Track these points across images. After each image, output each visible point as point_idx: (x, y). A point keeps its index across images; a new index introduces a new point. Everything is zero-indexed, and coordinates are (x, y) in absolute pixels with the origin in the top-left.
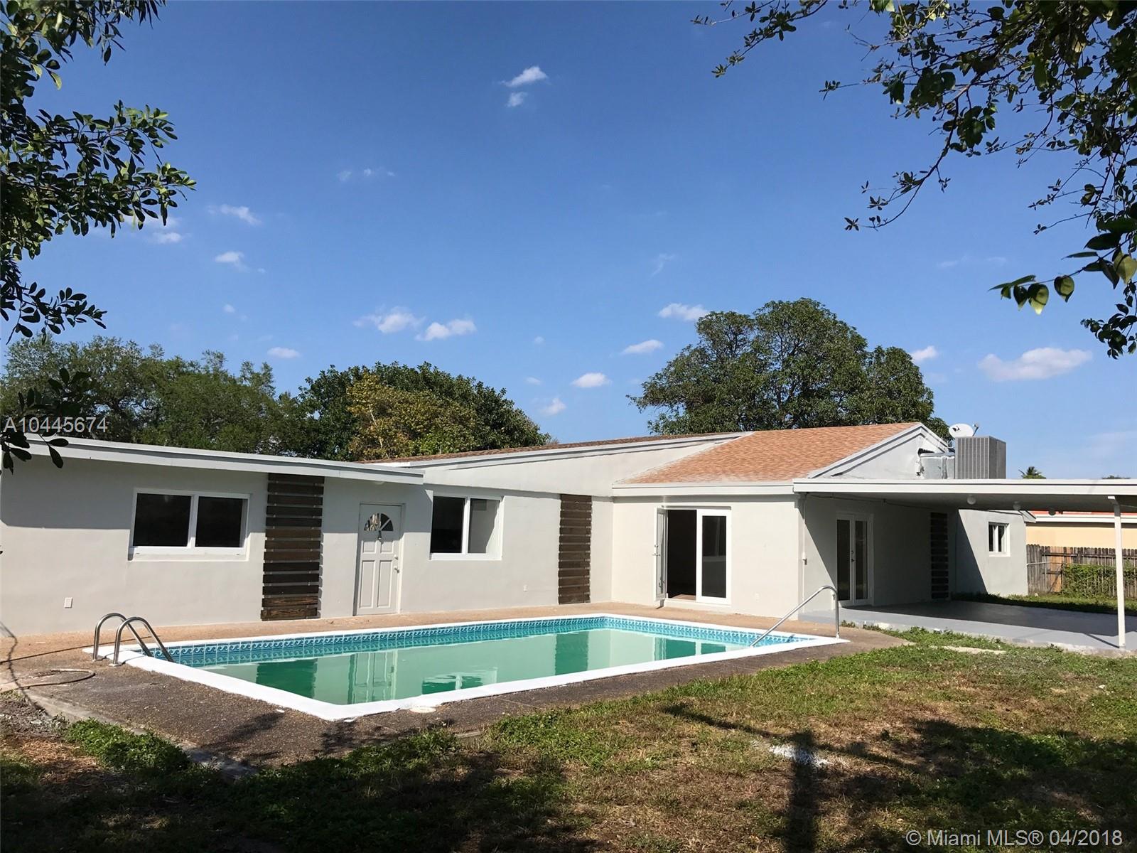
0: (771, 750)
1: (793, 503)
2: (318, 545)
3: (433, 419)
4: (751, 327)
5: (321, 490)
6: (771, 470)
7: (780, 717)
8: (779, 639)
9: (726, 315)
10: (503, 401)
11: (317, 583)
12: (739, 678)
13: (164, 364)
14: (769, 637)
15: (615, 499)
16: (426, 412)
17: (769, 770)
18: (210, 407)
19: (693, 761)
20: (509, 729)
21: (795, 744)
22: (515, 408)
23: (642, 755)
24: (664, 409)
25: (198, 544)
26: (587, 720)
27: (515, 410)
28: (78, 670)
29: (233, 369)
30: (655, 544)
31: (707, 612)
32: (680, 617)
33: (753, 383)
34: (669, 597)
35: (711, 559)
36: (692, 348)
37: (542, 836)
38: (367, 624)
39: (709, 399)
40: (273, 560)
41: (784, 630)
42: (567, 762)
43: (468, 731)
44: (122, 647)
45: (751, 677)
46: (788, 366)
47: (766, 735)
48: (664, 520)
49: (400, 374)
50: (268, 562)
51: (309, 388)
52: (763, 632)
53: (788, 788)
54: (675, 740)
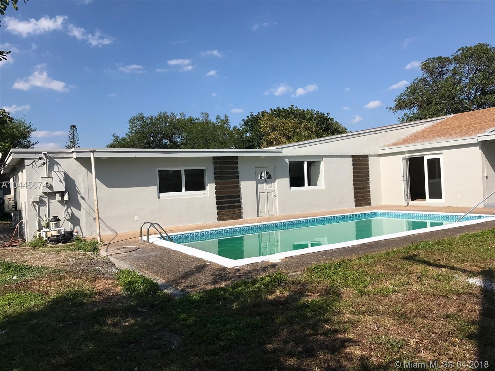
0: (467, 280)
1: (478, 147)
2: (238, 187)
3: (296, 129)
4: (451, 63)
5: (237, 163)
6: (464, 132)
7: (473, 260)
8: (473, 218)
9: (436, 59)
10: (329, 118)
11: (240, 204)
12: (448, 239)
13: (186, 120)
14: (466, 217)
15: (381, 155)
16: (292, 127)
17: (466, 294)
18: (205, 136)
19: (417, 287)
20: (316, 270)
21: (482, 277)
22: (334, 121)
23: (388, 284)
24: (406, 111)
25: (187, 190)
26: (359, 265)
27: (334, 122)
28: (133, 247)
29: (213, 119)
30: (403, 175)
31: (432, 206)
32: (417, 210)
33: (453, 91)
34: (412, 200)
35: (433, 181)
36: (419, 79)
37: (321, 336)
38: (263, 220)
39: (429, 103)
40: (220, 195)
41: (475, 213)
42: (345, 288)
43: (294, 272)
44: (150, 237)
45: (455, 238)
46: (473, 80)
47: (464, 271)
48: (406, 164)
49: (281, 112)
50: (217, 196)
51: (244, 123)
52: (463, 214)
53: (479, 304)
54: (408, 275)
